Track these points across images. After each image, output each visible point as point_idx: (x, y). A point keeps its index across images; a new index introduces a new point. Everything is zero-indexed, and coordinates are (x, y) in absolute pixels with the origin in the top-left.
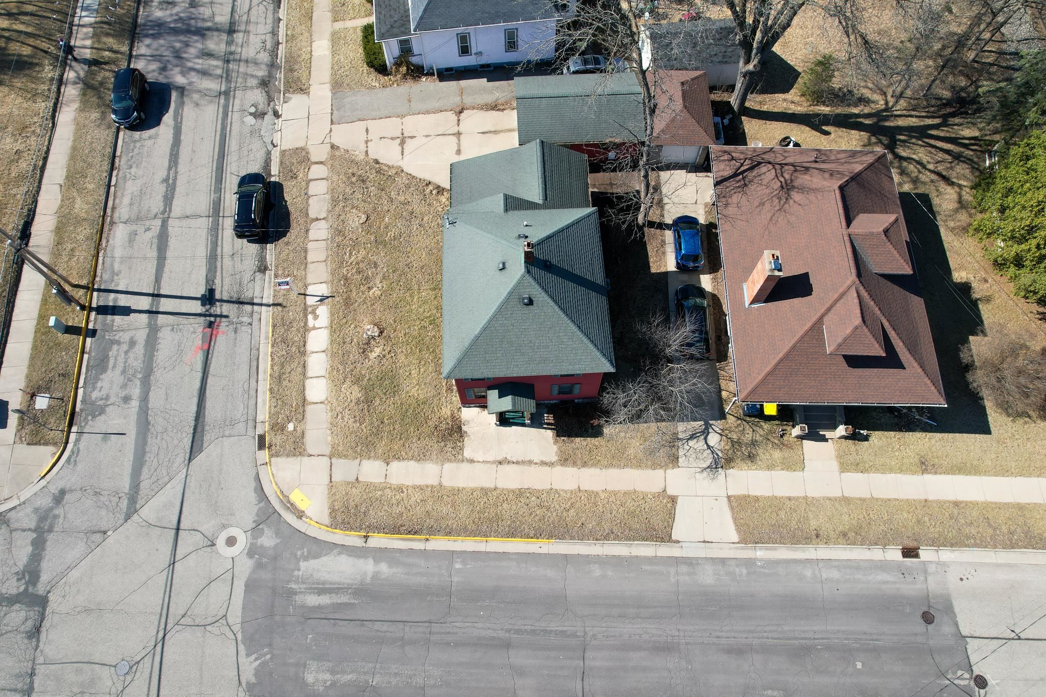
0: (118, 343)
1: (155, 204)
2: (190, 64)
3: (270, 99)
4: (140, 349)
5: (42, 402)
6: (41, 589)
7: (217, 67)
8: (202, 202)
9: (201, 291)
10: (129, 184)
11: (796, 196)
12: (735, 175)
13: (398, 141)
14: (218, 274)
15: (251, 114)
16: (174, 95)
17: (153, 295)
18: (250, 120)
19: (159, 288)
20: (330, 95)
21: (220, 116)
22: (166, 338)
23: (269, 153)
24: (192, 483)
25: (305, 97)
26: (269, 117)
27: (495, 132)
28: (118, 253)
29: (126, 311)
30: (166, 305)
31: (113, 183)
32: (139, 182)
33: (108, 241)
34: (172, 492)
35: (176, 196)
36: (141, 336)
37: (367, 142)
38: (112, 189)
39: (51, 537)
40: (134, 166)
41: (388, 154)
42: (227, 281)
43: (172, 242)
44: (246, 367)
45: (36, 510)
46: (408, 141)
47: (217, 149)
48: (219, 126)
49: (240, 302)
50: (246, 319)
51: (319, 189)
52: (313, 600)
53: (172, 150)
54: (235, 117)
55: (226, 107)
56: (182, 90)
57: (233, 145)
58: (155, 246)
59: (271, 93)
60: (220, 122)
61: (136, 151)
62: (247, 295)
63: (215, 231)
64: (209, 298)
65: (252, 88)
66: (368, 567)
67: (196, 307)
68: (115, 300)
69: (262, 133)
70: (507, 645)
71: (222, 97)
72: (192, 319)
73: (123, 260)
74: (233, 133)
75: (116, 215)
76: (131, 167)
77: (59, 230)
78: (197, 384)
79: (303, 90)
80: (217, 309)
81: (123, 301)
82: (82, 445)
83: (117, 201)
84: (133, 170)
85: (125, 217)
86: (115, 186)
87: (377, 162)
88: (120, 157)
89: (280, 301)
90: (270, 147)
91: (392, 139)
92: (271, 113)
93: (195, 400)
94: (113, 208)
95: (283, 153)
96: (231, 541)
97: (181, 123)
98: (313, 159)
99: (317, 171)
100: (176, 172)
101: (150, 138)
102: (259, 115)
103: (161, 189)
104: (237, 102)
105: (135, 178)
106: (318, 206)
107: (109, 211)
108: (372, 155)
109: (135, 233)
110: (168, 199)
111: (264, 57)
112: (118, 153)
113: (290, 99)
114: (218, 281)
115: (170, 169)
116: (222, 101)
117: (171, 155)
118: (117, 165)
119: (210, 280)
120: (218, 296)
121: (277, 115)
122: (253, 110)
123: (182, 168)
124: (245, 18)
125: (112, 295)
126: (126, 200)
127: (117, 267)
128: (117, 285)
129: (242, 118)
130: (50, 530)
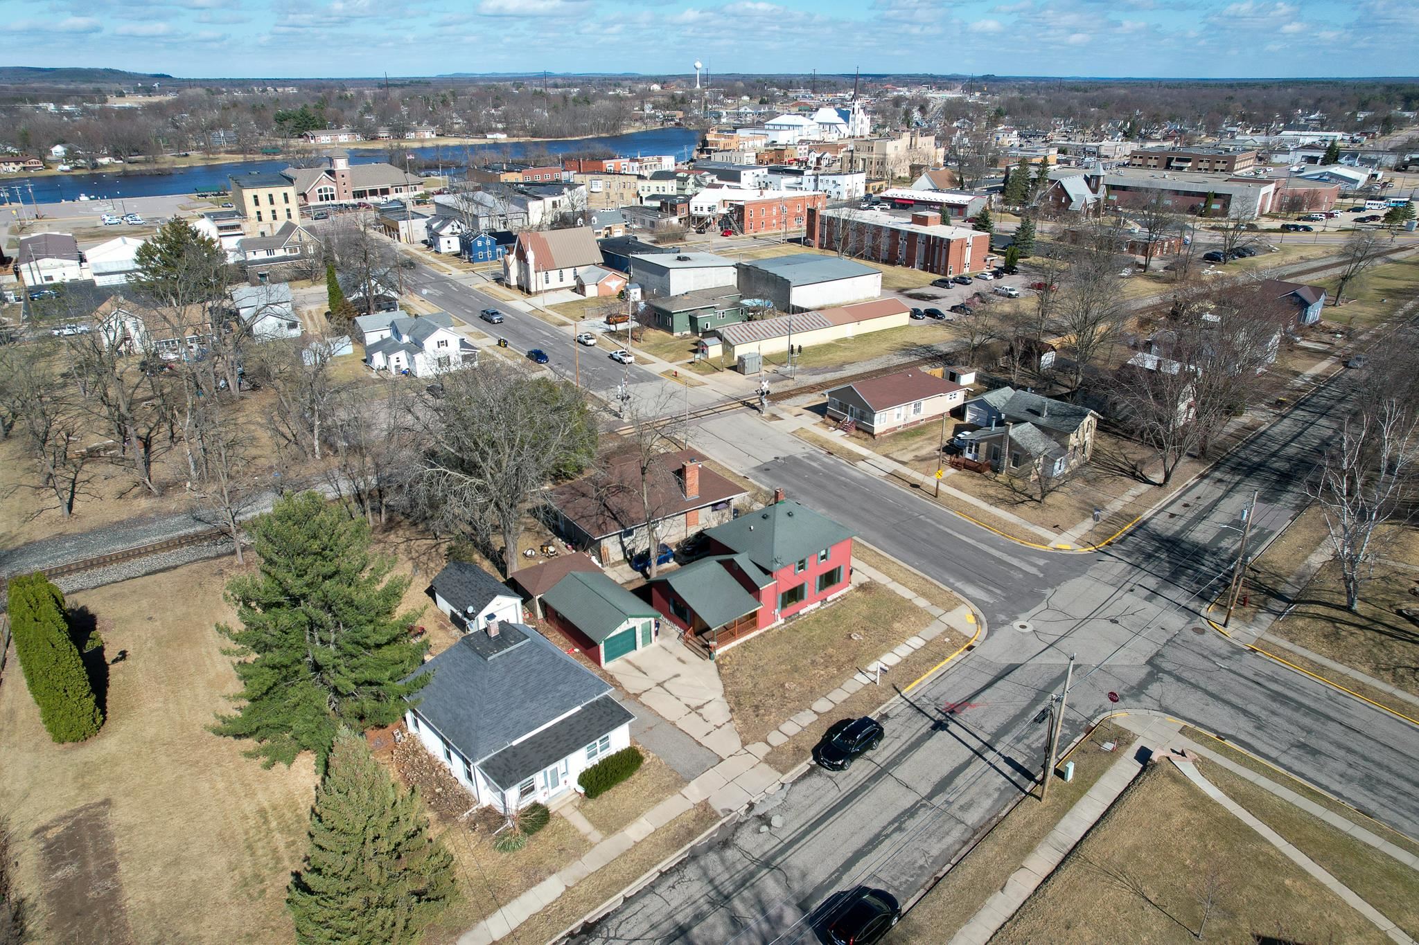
0: (1029, 747)
1: (923, 817)
2: (765, 927)
3: (739, 825)
4: (1016, 732)
5: (1109, 746)
6: (1148, 669)
7: (743, 900)
8: (886, 788)
9: (941, 734)
10: (935, 852)
11: (626, 484)
12: (616, 519)
13: (700, 711)
14: (919, 734)
15: (769, 825)
16: (815, 906)
17: (981, 756)
18: (777, 821)
19: (972, 757)
20: (692, 783)
21: (796, 847)
22: (991, 725)
23: (794, 783)
24: (1029, 655)
25: (710, 801)
26: (759, 811)
27: (639, 669)
28: (987, 803)
29: (1009, 761)
30: (976, 744)
31: (948, 866)
32: (925, 846)
33: (990, 819)
34: (1044, 659)
35: (900, 810)
36: (1008, 739)
37: (719, 727)
38: (953, 861)
39: (1134, 683)
40: (917, 865)
41: (718, 710)
42: (917, 726)
43: (936, 778)
44: (949, 680)
45: (1139, 701)
46: (693, 705)
47: (831, 819)
48: (808, 838)
49: (919, 710)
50: (925, 700)
51: (791, 728)
52: (998, 592)
53: (870, 851)
54: (786, 835)
55: (782, 851)
56: (803, 906)
57: (814, 812)
58: (953, 786)
59: (730, 831)
60: (804, 841)
61: (903, 879)
62: (910, 711)
63: (896, 761)
64: (939, 726)
65: (740, 849)
66: (959, 585)
67: (952, 727)
68: (1013, 774)
69: (780, 802)
70: (924, 540)
71: (774, 864)
72: (963, 723)
73: (989, 795)
74: (803, 822)
75: (967, 835)
76: (921, 867)
77: (1029, 849)
78: (988, 691)
79: (705, 805)
80: (939, 717)
81: (1007, 769)
82: (1091, 713)
83: (957, 847)
84: (921, 862)
85: (961, 827)
86: (949, 862)
87: (732, 711)
88: (923, 886)
89: (892, 690)
90: (787, 787)
91: (701, 715)
92: (754, 813)
93: (996, 685)
94: (965, 843)
95: (783, 772)
96: (1023, 627)
97: (837, 870)
98: (769, 749)
99: (776, 739)
100: (885, 828)
101: (879, 880)
102: (765, 819)
103: (911, 824)
104: (766, 848)
105: (925, 853)
106: (807, 718)
107: (972, 843)
108: (730, 716)
109: (962, 808)
110: (911, 812)
111: (691, 872)
112: (922, 891)
113: (723, 811)
114: (924, 730)
115: (887, 836)
116: (779, 860)
117: (875, 847)
118: (932, 881)
119: (928, 736)
120: (932, 723)
121: (751, 806)
122: (764, 828)
123: (875, 827)
124: (652, 934)
125: (1014, 778)
126: (949, 840)
127: (996, 795)
128: (1004, 783)
129: (781, 829)
130: (1132, 688)
